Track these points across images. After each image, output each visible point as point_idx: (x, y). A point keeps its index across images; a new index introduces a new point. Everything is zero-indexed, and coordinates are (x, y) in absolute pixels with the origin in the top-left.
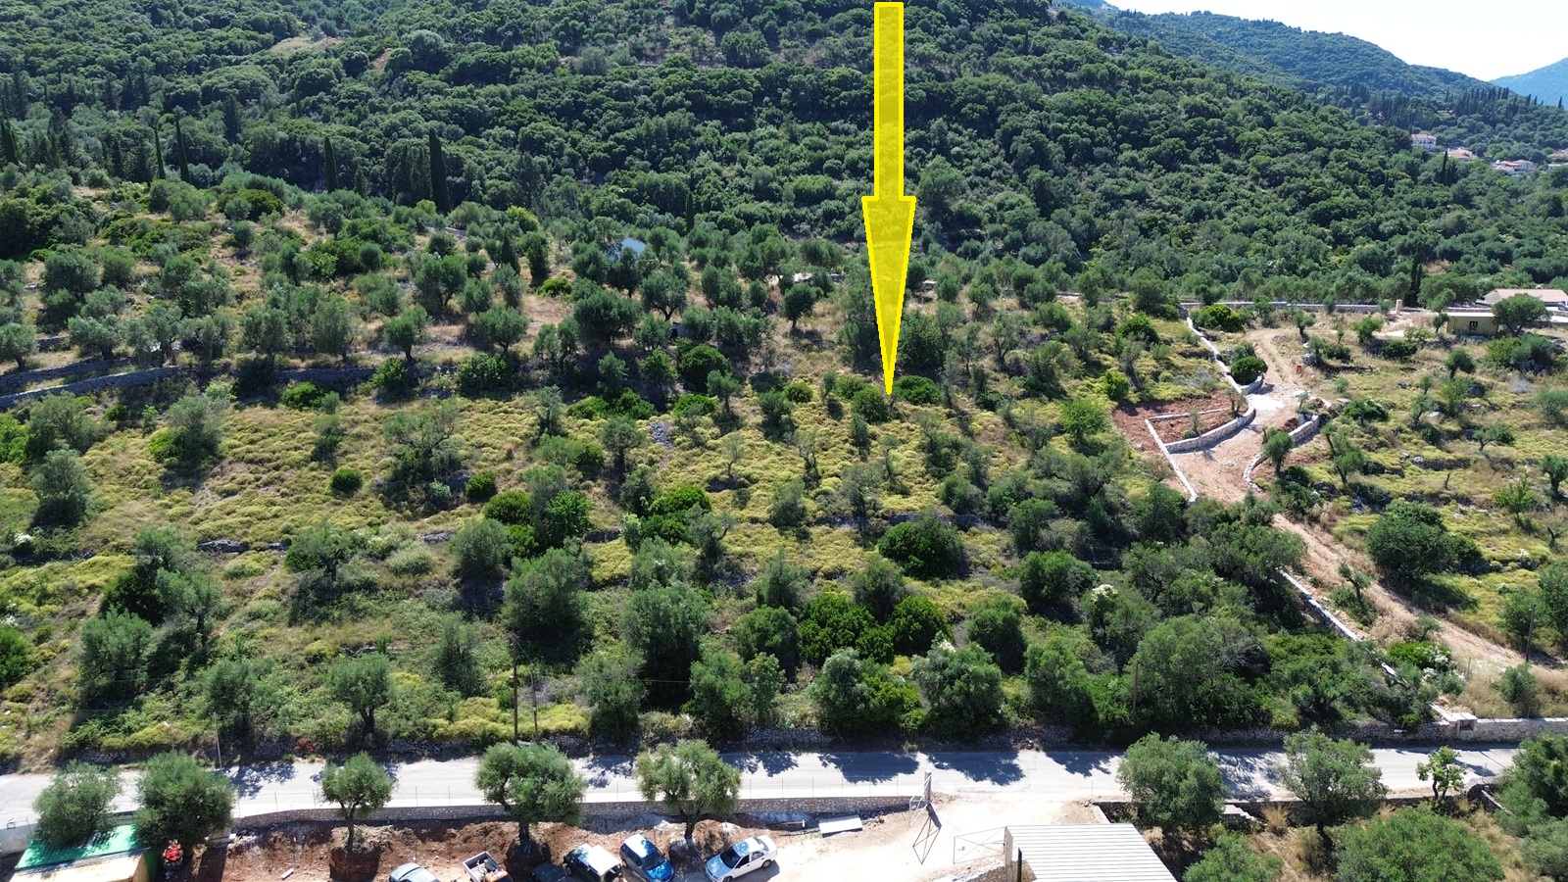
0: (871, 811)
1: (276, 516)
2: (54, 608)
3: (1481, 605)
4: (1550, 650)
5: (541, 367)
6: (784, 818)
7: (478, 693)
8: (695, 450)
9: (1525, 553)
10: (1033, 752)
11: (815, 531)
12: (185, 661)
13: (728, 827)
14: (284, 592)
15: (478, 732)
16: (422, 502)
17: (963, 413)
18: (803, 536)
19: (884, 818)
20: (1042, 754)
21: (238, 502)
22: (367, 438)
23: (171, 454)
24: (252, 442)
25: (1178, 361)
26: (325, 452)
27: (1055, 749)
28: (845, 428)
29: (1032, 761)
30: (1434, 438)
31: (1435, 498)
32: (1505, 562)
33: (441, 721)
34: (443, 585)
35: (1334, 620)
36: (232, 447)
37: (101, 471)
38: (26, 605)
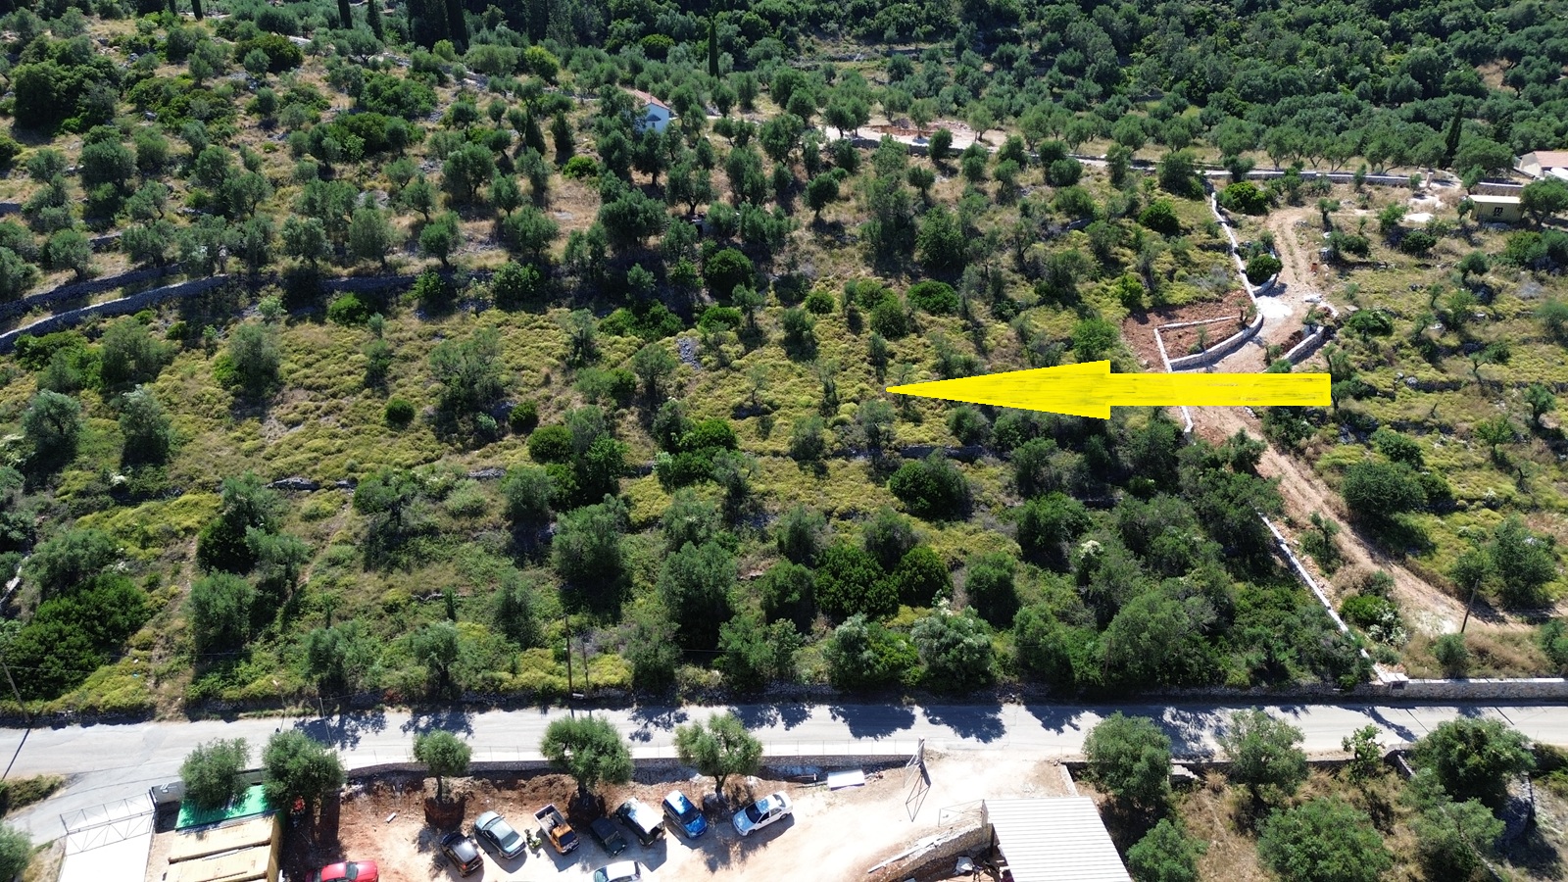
0: (874, 766)
1: (339, 451)
2: (157, 551)
3: (1438, 550)
4: (1493, 601)
5: (572, 273)
6: (799, 771)
7: (535, 645)
8: (721, 372)
9: (1492, 493)
10: (1014, 706)
11: (832, 464)
12: (280, 610)
13: (752, 781)
14: (356, 535)
15: (539, 687)
16: (471, 433)
17: (979, 325)
18: (821, 472)
19: (883, 773)
20: (1023, 707)
21: (303, 434)
22: (414, 359)
23: (236, 382)
24: (308, 365)
25: (1195, 255)
26: (377, 379)
27: (1034, 704)
28: (863, 347)
29: (1014, 715)
30: (1433, 354)
31: (1420, 427)
32: (1471, 501)
33: (506, 675)
34: (497, 528)
35: (1300, 568)
36: (291, 372)
37: (175, 400)
38: (133, 549)
